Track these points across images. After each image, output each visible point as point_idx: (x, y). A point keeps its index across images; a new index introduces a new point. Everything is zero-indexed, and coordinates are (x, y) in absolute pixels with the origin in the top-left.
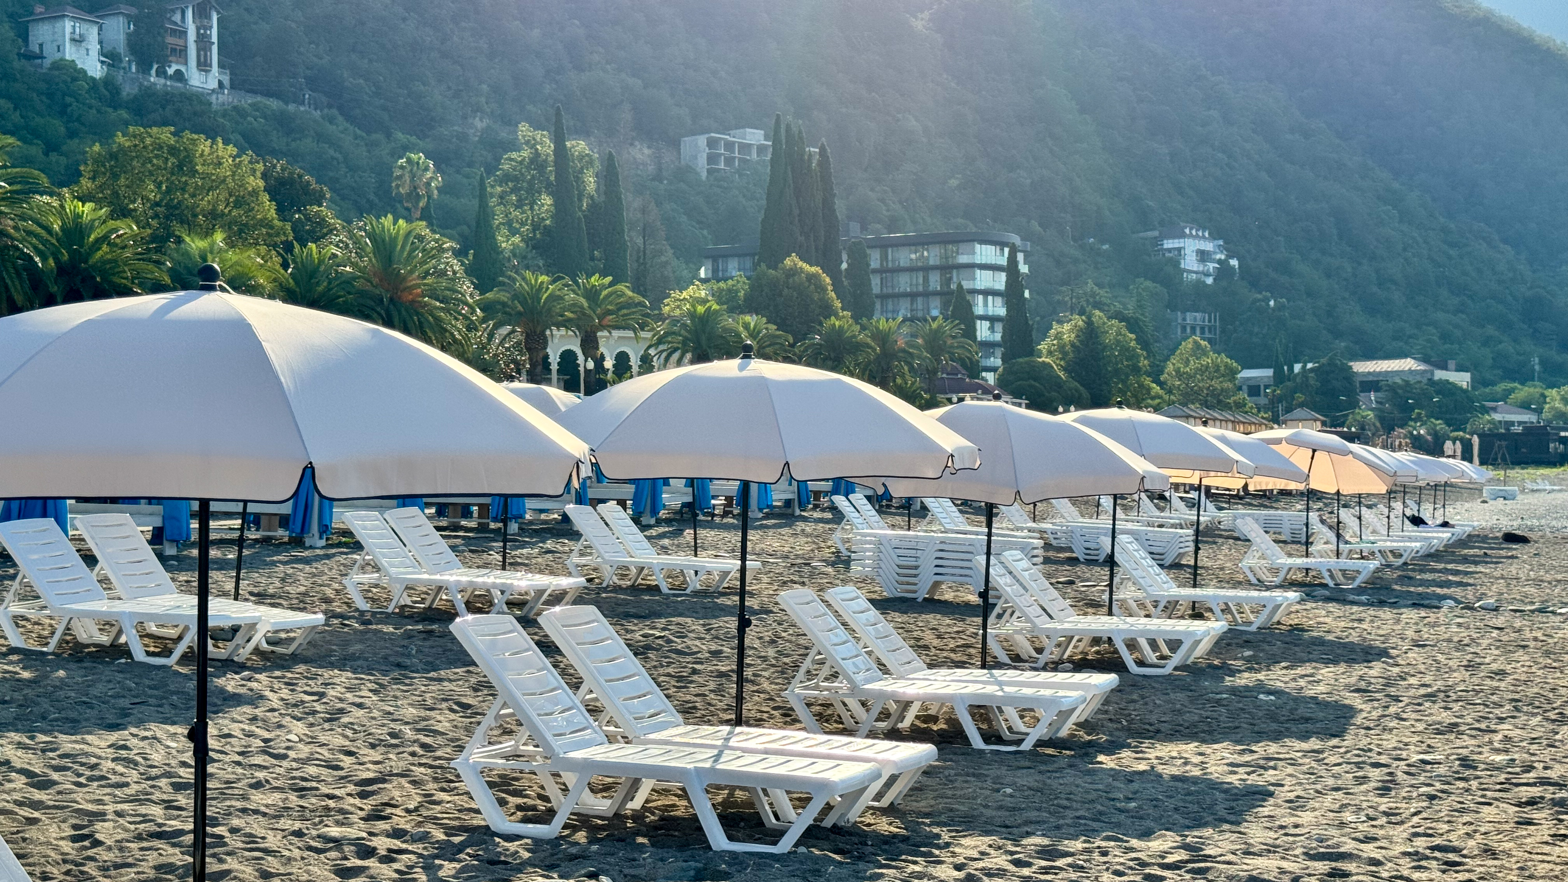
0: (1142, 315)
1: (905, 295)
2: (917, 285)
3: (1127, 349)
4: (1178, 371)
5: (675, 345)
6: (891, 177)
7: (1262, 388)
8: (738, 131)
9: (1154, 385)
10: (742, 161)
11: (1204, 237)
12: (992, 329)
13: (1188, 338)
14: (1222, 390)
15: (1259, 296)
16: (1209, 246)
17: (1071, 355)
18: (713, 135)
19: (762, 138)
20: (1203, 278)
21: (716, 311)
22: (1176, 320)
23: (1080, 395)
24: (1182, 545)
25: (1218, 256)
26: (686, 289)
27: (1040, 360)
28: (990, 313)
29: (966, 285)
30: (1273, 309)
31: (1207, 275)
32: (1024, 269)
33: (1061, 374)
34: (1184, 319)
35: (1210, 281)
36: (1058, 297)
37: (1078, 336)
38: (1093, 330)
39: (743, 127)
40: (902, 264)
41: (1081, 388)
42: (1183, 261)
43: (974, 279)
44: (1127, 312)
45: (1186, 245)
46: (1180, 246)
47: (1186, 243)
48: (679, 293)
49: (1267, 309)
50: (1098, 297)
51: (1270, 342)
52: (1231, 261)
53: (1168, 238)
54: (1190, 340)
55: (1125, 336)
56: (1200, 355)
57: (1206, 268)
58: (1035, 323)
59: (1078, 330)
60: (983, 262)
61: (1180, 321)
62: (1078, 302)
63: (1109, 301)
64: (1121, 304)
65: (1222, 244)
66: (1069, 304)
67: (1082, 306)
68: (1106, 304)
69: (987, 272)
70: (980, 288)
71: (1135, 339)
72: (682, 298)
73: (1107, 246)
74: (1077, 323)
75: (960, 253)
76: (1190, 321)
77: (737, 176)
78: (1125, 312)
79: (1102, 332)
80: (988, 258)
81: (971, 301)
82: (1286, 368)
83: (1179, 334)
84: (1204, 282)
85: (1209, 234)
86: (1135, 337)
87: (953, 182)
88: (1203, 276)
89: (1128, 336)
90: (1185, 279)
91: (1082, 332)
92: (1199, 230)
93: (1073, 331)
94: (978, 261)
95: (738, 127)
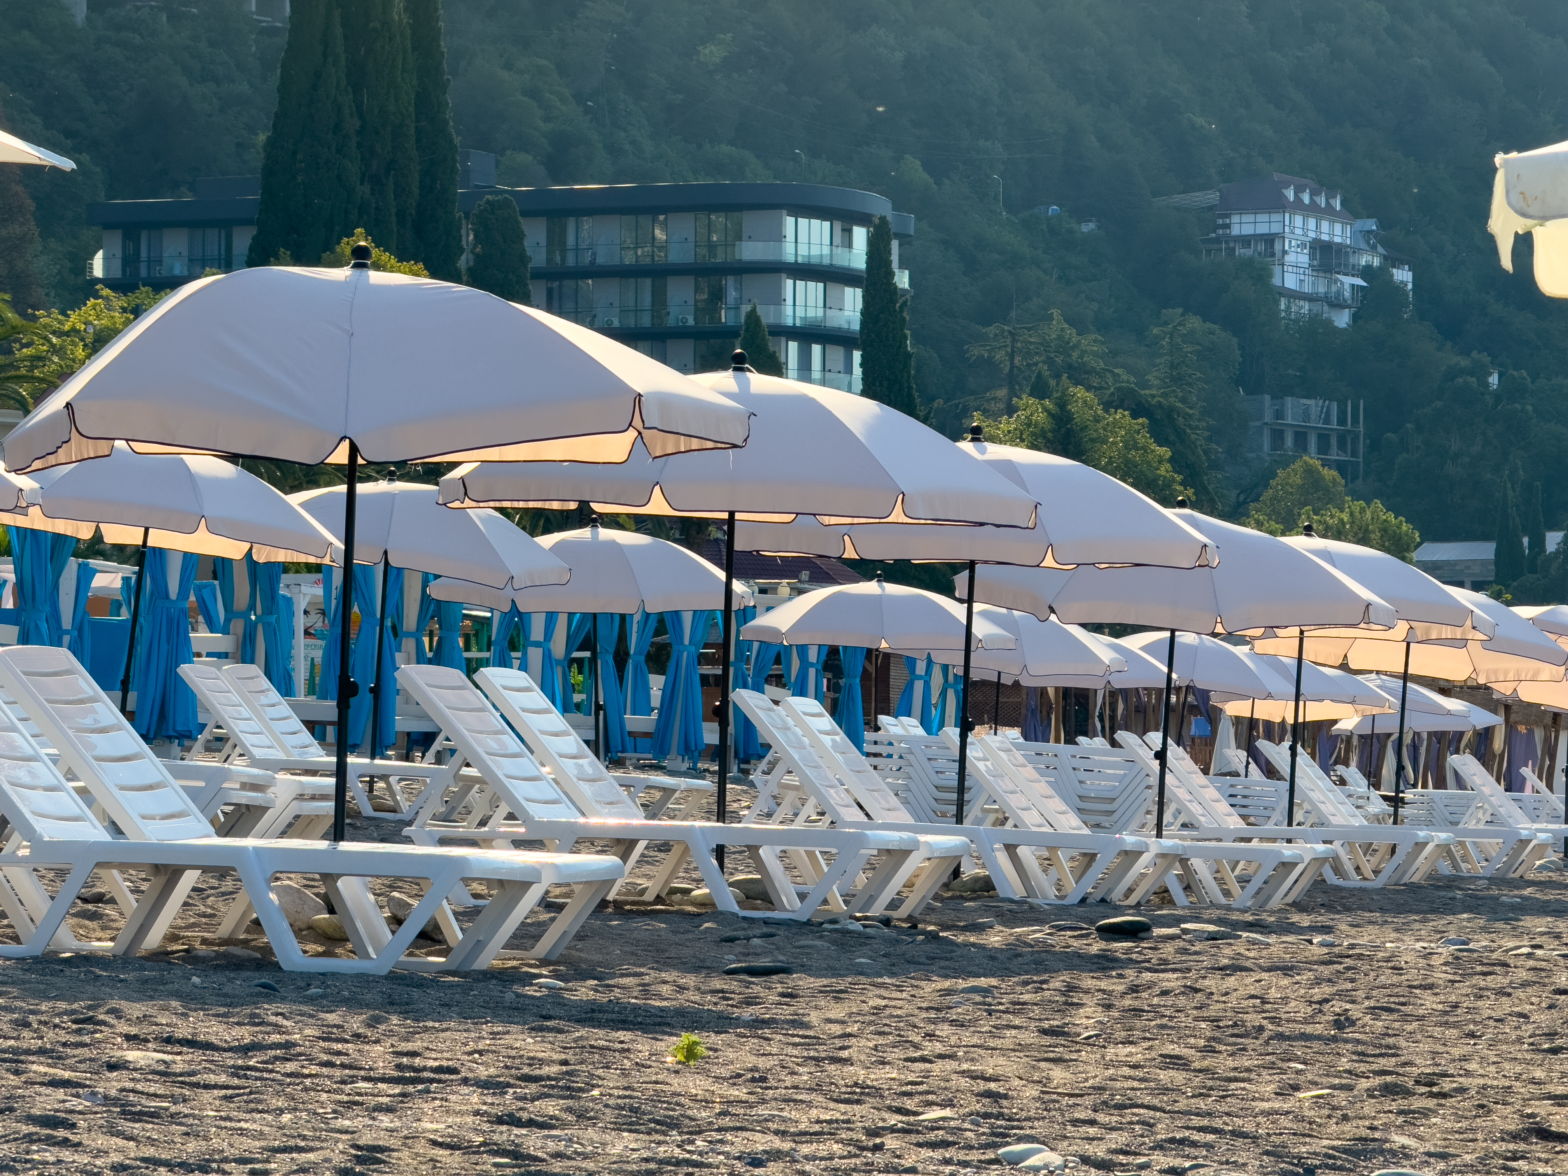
0: (1183, 400)
6: (555, 35)
11: (1329, 210)
13: (1293, 460)
15: (1464, 362)
16: (1340, 233)
20: (1327, 313)
22: (1261, 417)
25: (1364, 260)
26: (77, 306)
30: (1498, 396)
31: (1337, 304)
32: (903, 280)
34: (1279, 414)
35: (1342, 319)
36: (975, 351)
40: (601, 260)
42: (1277, 269)
43: (780, 301)
44: (1147, 392)
45: (1287, 229)
46: (1272, 231)
47: (1287, 223)
48: (60, 317)
49: (1482, 394)
50: (1075, 355)
51: (1488, 475)
52: (1395, 271)
53: (1243, 210)
54: (1297, 465)
55: (1146, 451)
56: (1320, 504)
57: (1334, 289)
58: (929, 413)
59: (1033, 434)
60: (800, 260)
61: (1268, 417)
62: (1028, 365)
63: (1102, 364)
64: (1130, 371)
65: (1374, 228)
66: (1007, 370)
67: (1039, 376)
68: (1097, 373)
69: (811, 285)
70: (798, 323)
71: (1170, 461)
72: (67, 328)
73: (1092, 226)
74: (1031, 415)
75: (745, 236)
76: (1293, 418)
77: (164, 18)
78: (1143, 392)
79: (1093, 440)
80: (815, 251)
81: (775, 352)
82: (1526, 540)
83: (1269, 455)
84: (1330, 322)
85: (1342, 204)
86: (1170, 454)
87: (711, 52)
88: (1326, 308)
89: (1153, 451)
90: (1283, 314)
91: (1045, 437)
92: (1318, 194)
93: (1021, 434)
94: (789, 257)
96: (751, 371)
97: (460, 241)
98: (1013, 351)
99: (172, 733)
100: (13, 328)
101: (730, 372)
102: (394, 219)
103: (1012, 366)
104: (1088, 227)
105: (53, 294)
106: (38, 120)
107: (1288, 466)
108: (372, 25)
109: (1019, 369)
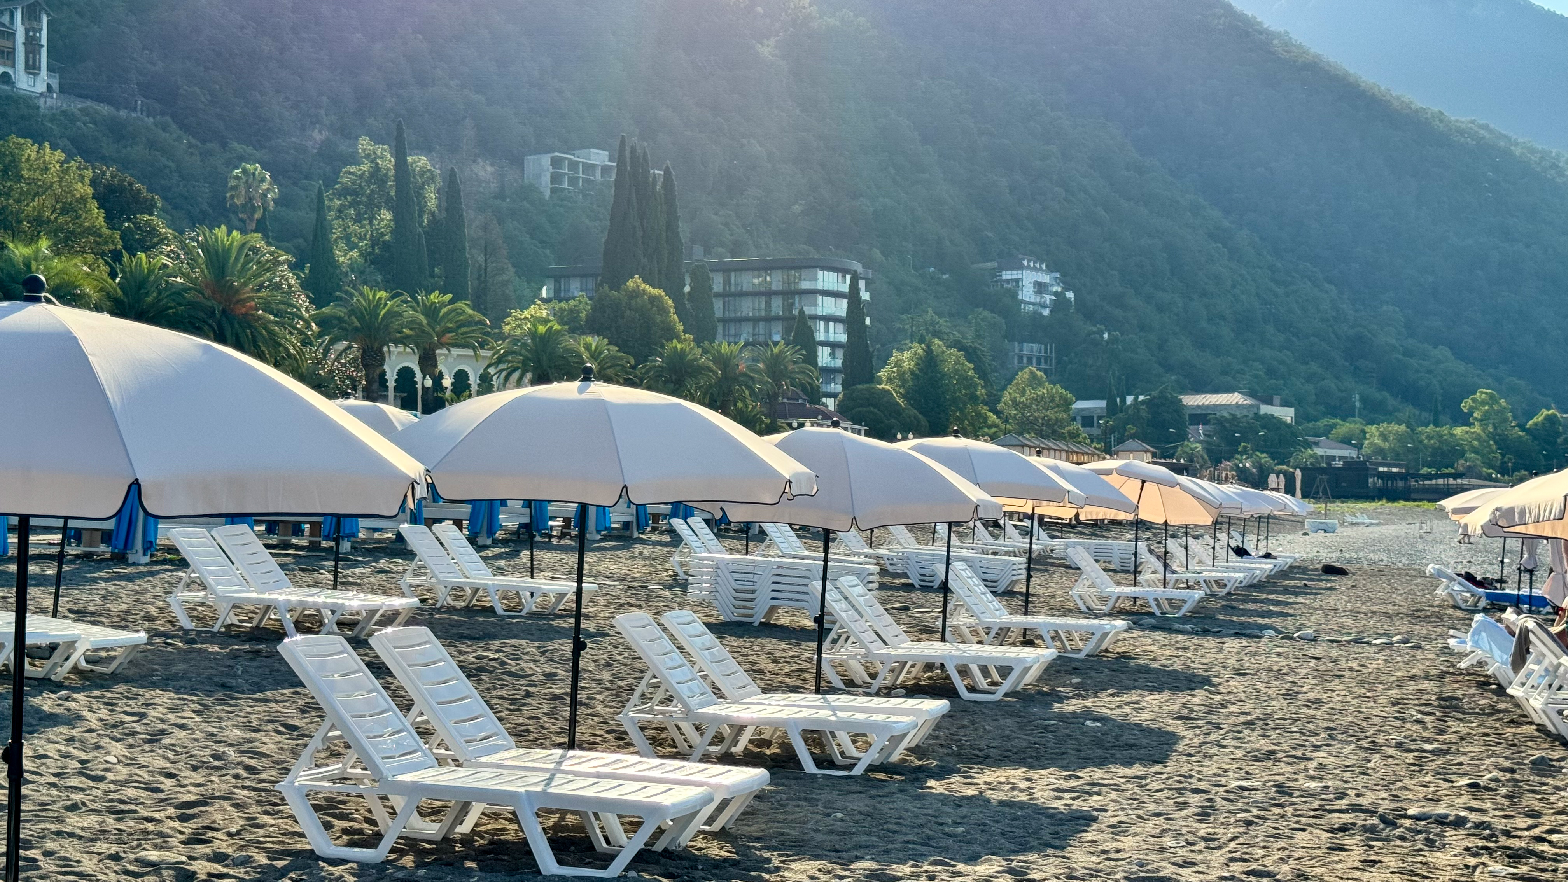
0: (981, 344)
1: (747, 319)
2: (760, 310)
3: (966, 378)
4: (1014, 400)
5: (515, 365)
6: (735, 201)
7: (1095, 419)
8: (582, 151)
9: (991, 414)
10: (587, 181)
11: (1041, 269)
12: (833, 355)
13: (1025, 368)
14: (1057, 419)
15: (1094, 329)
16: (1045, 278)
17: (911, 383)
18: (558, 154)
19: (607, 159)
20: (1040, 310)
21: (557, 331)
22: (1014, 350)
23: (919, 421)
24: (1014, 573)
25: (1055, 289)
26: (527, 308)
27: (880, 387)
28: (832, 339)
29: (808, 311)
30: (1107, 342)
31: (1044, 306)
32: (865, 296)
33: (900, 401)
34: (1021, 350)
35: (1046, 312)
36: (898, 325)
37: (917, 364)
38: (932, 358)
39: (588, 147)
40: (745, 289)
41: (920, 416)
42: (1020, 293)
43: (816, 305)
44: (966, 341)
45: (1024, 277)
47: (1024, 274)
48: (521, 313)
49: (1101, 341)
50: (937, 326)
51: (1104, 374)
52: (1067, 293)
53: (1007, 269)
54: (1027, 370)
55: (963, 365)
56: (1036, 386)
57: (1043, 300)
58: (875, 350)
59: (917, 358)
60: (825, 289)
61: (1017, 351)
62: (918, 330)
63: (947, 330)
64: (960, 332)
65: (1059, 276)
66: (909, 332)
67: (922, 335)
68: (946, 333)
69: (829, 298)
70: (824, 314)
71: (973, 369)
73: (947, 276)
74: (917, 350)
75: (803, 278)
76: (1026, 351)
77: (581, 196)
78: (964, 341)
79: (941, 361)
80: (830, 285)
81: (813, 327)
83: (1016, 365)
84: (1041, 313)
85: (1046, 267)
86: (973, 366)
87: (796, 208)
88: (1040, 308)
89: (967, 365)
90: (1022, 310)
91: (922, 360)
92: (1037, 263)
93: (913, 358)
94: (820, 287)
95: (582, 147)
97: (685, 283)
98: (912, 325)
103: (912, 331)
104: (945, 277)
107: (1023, 370)
109: (914, 332)
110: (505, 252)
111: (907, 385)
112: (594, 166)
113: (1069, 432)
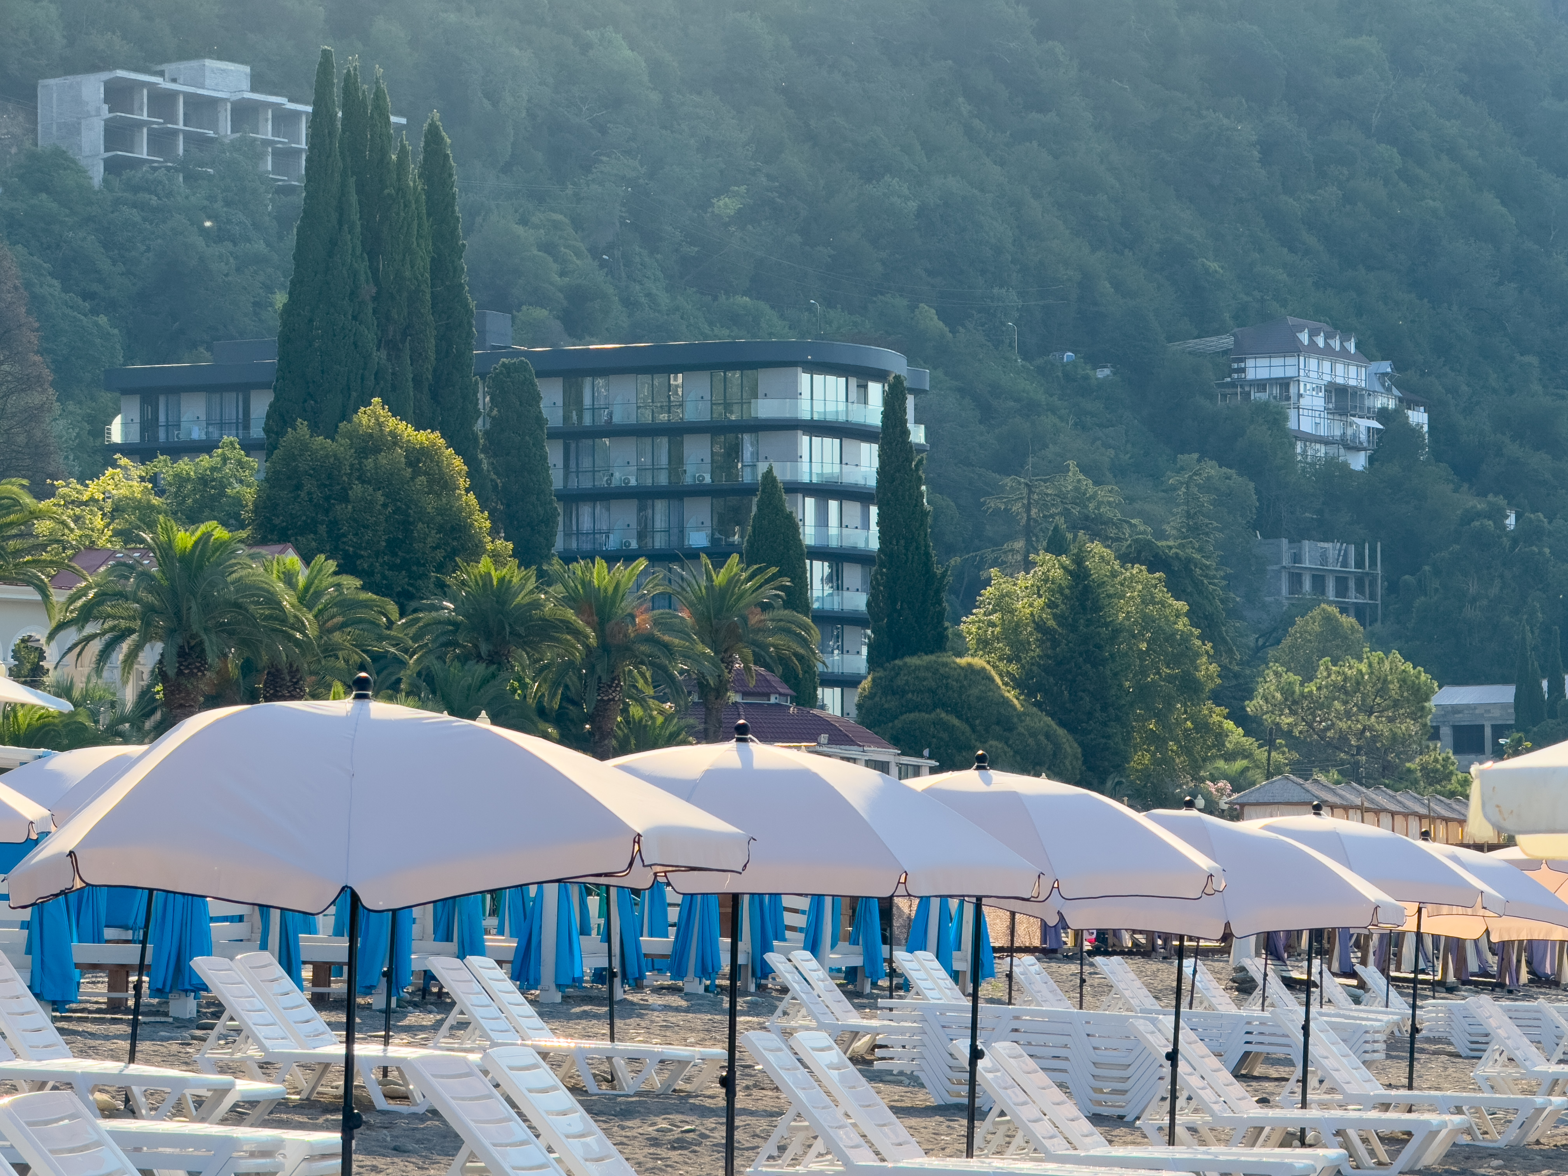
0: (1200, 550)
1: (623, 494)
2: (654, 469)
3: (1170, 638)
4: (1287, 691)
5: (123, 624)
6: (570, 190)
7: (1488, 732)
8: (183, 65)
9: (1229, 725)
10: (196, 141)
11: (1344, 354)
12: (835, 579)
13: (1311, 606)
14: (1394, 737)
15: (1479, 504)
16: (1355, 376)
17: (1035, 651)
18: (121, 73)
19: (246, 84)
20: (1344, 456)
21: (222, 545)
22: (1279, 561)
23: (1057, 746)
25: (1380, 402)
26: (95, 476)
27: (962, 661)
28: (834, 543)
29: (782, 473)
30: (1515, 537)
31: (1352, 447)
32: (918, 435)
33: (1011, 695)
34: (1297, 558)
35: (1358, 462)
36: (992, 503)
37: (1051, 605)
38: (1087, 590)
39: (197, 55)
40: (616, 419)
41: (1061, 732)
42: (1292, 413)
43: (795, 458)
44: (1164, 543)
45: (1302, 373)
46: (1288, 375)
47: (1302, 366)
48: (79, 487)
49: (1499, 537)
50: (1091, 506)
51: (1507, 618)
52: (1410, 413)
53: (1257, 354)
54: (1315, 612)
55: (1163, 606)
56: (1339, 653)
57: (1349, 432)
58: (947, 570)
59: (1050, 590)
60: (816, 417)
61: (1286, 561)
62: (1045, 516)
63: (1119, 516)
64: (1148, 519)
65: (1389, 370)
66: (1024, 522)
67: (1056, 529)
68: (1114, 524)
69: (827, 441)
70: (815, 480)
71: (1187, 614)
72: (85, 498)
73: (1107, 372)
74: (1048, 571)
75: (761, 392)
76: (1310, 562)
77: (181, 179)
78: (1159, 544)
79: (1109, 596)
80: (831, 408)
81: (791, 513)
82: (1545, 684)
83: (1287, 598)
84: (1345, 465)
85: (1356, 347)
86: (1187, 607)
87: (726, 205)
88: (1342, 451)
89: (1171, 605)
90: (1299, 458)
91: (1062, 594)
92: (1333, 337)
93: (1039, 591)
94: (805, 415)
95: (183, 55)
96: (752, 741)
97: (477, 404)
98: (1029, 503)
99: (187, 987)
100: (31, 513)
101: (732, 744)
102: (411, 384)
103: (1029, 518)
104: (1103, 373)
105: (71, 457)
106: (56, 283)
107: (1306, 614)
108: (386, 191)
109: (1036, 521)
110: (34, 338)
111: (1026, 657)
112: (213, 103)
113: (1424, 768)
